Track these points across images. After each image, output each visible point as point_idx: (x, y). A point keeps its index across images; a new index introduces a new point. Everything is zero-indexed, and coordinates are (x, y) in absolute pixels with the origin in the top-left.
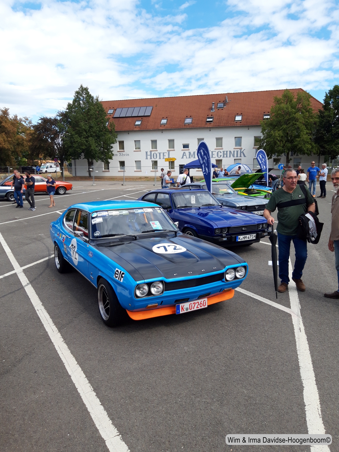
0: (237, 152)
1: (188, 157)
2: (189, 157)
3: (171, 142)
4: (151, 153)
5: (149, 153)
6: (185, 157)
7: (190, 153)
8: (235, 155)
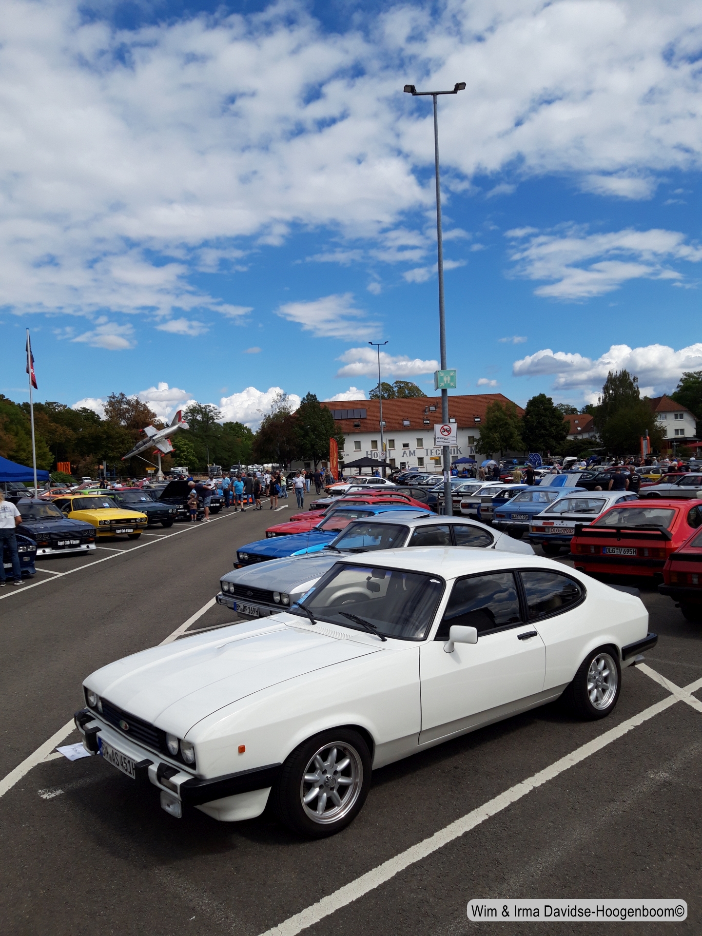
0: (454, 449)
1: (408, 455)
2: (410, 456)
3: (392, 442)
4: (371, 453)
5: (369, 453)
6: (405, 455)
7: (410, 451)
8: (453, 453)
